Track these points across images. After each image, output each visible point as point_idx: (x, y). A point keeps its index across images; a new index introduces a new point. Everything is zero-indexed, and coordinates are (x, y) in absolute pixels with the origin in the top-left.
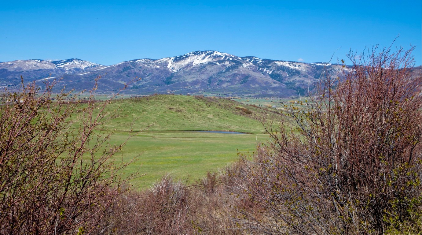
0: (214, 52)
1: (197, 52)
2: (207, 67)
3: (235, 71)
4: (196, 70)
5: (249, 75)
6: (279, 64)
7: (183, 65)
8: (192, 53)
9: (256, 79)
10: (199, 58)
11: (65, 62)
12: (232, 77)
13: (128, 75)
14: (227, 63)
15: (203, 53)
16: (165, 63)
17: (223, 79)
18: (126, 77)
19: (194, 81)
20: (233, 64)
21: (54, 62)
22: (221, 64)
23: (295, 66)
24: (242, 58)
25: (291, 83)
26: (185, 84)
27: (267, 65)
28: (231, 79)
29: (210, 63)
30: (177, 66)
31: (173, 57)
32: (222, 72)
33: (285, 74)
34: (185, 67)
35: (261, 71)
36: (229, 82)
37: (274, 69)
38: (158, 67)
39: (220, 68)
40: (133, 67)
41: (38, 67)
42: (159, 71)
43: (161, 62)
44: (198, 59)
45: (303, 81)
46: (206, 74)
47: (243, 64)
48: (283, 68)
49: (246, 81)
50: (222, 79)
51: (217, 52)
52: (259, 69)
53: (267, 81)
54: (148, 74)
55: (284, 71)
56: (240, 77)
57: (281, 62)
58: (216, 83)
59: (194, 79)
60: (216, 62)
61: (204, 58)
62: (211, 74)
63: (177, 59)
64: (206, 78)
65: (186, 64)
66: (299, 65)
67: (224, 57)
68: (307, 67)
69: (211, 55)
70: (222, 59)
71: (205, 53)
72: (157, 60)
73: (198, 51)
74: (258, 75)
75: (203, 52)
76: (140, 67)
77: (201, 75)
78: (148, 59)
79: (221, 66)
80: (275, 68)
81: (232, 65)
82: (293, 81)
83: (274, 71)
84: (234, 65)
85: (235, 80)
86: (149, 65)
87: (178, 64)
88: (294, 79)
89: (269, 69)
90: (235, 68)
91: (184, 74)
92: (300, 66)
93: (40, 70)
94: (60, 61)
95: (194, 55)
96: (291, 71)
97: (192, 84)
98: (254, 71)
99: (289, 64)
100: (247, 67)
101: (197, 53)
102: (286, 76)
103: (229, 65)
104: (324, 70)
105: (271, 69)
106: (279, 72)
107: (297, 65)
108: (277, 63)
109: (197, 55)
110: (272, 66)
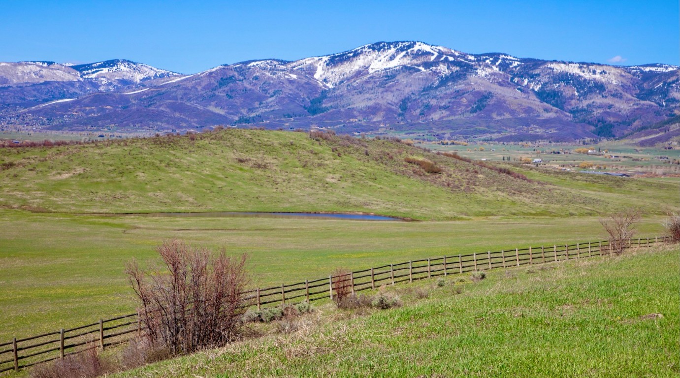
0: (415, 43)
1: (378, 44)
2: (398, 77)
3: (460, 86)
4: (375, 82)
5: (490, 93)
6: (558, 68)
7: (348, 72)
8: (367, 46)
9: (505, 102)
10: (382, 57)
11: (100, 66)
12: (453, 98)
13: (229, 93)
14: (443, 69)
15: (392, 46)
16: (310, 68)
17: (433, 102)
18: (226, 98)
19: (369, 107)
20: (455, 69)
21: (77, 68)
22: (428, 71)
23: (594, 72)
24: (476, 56)
25: (583, 110)
26: (350, 113)
27: (531, 72)
28: (449, 103)
29: (405, 68)
30: (334, 74)
31: (327, 56)
32: (430, 88)
33: (570, 91)
34: (352, 77)
35: (517, 84)
36: (445, 108)
37: (547, 80)
38: (294, 76)
39: (427, 80)
40: (241, 78)
41: (42, 76)
42: (295, 85)
43: (300, 66)
44: (379, 59)
45: (610, 107)
46: (397, 92)
47: (476, 69)
48: (565, 78)
49: (484, 106)
50: (431, 103)
51: (422, 44)
52: (512, 80)
53: (530, 106)
54: (271, 91)
55: (567, 83)
56: (471, 97)
57: (563, 65)
58: (418, 111)
59: (371, 103)
60: (419, 66)
61: (392, 58)
62: (407, 91)
63: (335, 61)
64: (396, 101)
65: (353, 70)
66: (604, 71)
67: (436, 54)
68: (622, 76)
69: (409, 50)
70: (432, 60)
71: (395, 47)
72: (292, 62)
73: (381, 43)
74: (510, 94)
75: (392, 44)
76: (256, 78)
77: (385, 93)
78: (274, 60)
79: (430, 74)
80: (549, 78)
81: (453, 73)
82: (588, 106)
83: (545, 84)
84: (457, 71)
85: (459, 104)
86: (275, 74)
87: (336, 69)
88: (591, 101)
89: (535, 80)
90: (460, 79)
91: (349, 91)
92: (605, 73)
93: (46, 83)
94: (88, 65)
95: (371, 50)
96: (585, 85)
97: (365, 112)
98: (500, 84)
99: (580, 68)
100: (486, 76)
101: (378, 47)
102: (574, 95)
103: (447, 71)
104: (659, 81)
105: (538, 79)
106: (556, 86)
107: (598, 71)
108: (552, 66)
109: (379, 50)
110: (542, 74)
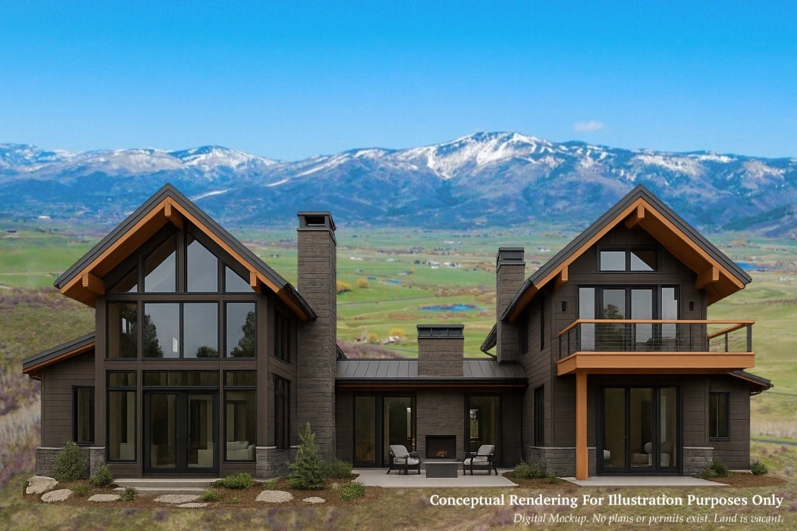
0: (513, 134)
1: (480, 134)
2: (512, 168)
3: (571, 177)
4: (491, 173)
5: (600, 184)
6: (648, 160)
7: (459, 162)
8: (469, 136)
9: (615, 192)
10: (486, 148)
11: (196, 153)
12: (569, 189)
13: (365, 185)
14: (549, 159)
15: (492, 137)
16: (422, 158)
17: (552, 193)
18: (364, 189)
19: (500, 198)
20: (562, 161)
21: (175, 155)
22: (538, 163)
23: (677, 164)
24: (568, 144)
25: (677, 199)
26: (485, 204)
27: (625, 163)
28: (567, 193)
29: (515, 160)
30: (446, 164)
31: (433, 145)
32: (543, 179)
33: (661, 182)
34: (464, 167)
35: (617, 175)
36: (563, 198)
37: (640, 171)
38: (415, 168)
39: (538, 171)
40: (369, 169)
41: (154, 165)
42: (420, 176)
43: (413, 157)
44: (484, 149)
45: (699, 196)
46: (516, 184)
47: (578, 161)
48: (653, 169)
49: (599, 197)
51: (519, 135)
52: (610, 172)
54: (401, 182)
55: (658, 174)
56: (584, 188)
57: (650, 157)
58: (542, 202)
59: (500, 194)
60: (528, 157)
61: (496, 149)
62: (524, 182)
63: (444, 151)
64: (519, 192)
65: (464, 160)
66: (684, 163)
67: (534, 145)
69: (510, 141)
70: (534, 151)
71: (496, 138)
72: (402, 152)
73: (482, 134)
74: (616, 185)
75: (492, 135)
76: (382, 169)
77: (506, 185)
78: (380, 149)
79: (540, 166)
80: (641, 169)
81: (560, 165)
82: (681, 195)
83: (639, 175)
84: (563, 163)
85: (576, 195)
86: (396, 165)
87: (447, 160)
88: (682, 191)
89: (629, 171)
90: (569, 171)
91: (469, 181)
92: (686, 165)
93: (162, 172)
94: (186, 151)
95: (474, 141)
96: (672, 176)
97: (497, 203)
98: (604, 175)
99: (665, 159)
100: (590, 167)
101: (479, 137)
102: (665, 185)
103: (554, 163)
104: (729, 172)
105: (632, 170)
106: (649, 177)
107: (680, 163)
108: (642, 157)
109: (482, 140)
110: (635, 166)
